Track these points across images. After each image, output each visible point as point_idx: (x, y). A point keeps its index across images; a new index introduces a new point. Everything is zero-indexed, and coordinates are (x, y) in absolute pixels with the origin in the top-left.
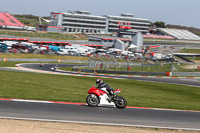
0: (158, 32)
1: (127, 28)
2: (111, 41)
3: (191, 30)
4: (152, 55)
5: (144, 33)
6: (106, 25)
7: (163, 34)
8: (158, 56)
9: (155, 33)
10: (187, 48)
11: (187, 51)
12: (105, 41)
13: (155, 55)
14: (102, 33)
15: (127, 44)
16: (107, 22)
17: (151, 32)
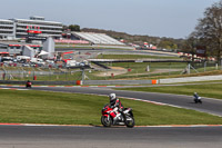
0: (72, 37)
1: (36, 33)
2: (18, 47)
3: (109, 33)
4: (65, 62)
5: (56, 38)
6: (14, 30)
7: (78, 38)
8: (72, 63)
9: (69, 37)
10: (104, 53)
11: (104, 57)
12: (12, 47)
13: (68, 62)
14: (9, 38)
15: (37, 51)
16: (14, 26)
17: (65, 37)
